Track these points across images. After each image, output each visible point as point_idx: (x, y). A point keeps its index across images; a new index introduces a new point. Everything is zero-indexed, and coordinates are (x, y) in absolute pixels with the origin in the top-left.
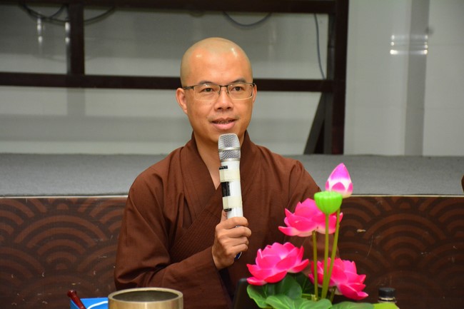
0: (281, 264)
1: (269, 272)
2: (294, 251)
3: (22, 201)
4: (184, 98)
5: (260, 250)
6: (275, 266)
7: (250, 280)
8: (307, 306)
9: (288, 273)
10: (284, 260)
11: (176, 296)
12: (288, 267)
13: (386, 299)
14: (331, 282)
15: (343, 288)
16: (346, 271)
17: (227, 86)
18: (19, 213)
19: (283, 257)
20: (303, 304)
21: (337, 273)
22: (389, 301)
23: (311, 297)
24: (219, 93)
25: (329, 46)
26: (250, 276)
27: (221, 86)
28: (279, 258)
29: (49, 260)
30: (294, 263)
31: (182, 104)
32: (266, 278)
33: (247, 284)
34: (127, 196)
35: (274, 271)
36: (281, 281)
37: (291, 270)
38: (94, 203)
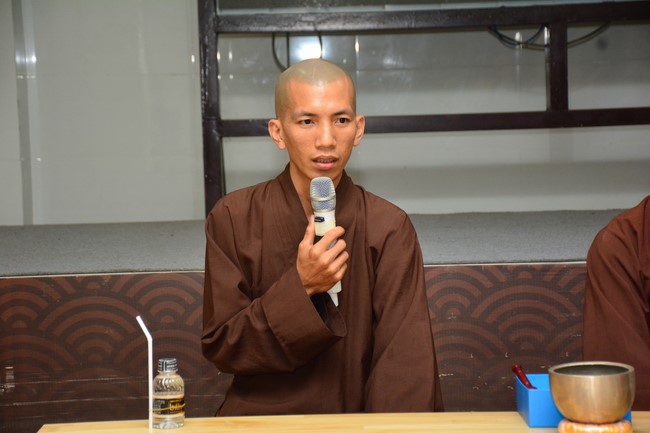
3: (478, 269)
18: (475, 283)
29: (513, 338)
38: (563, 270)
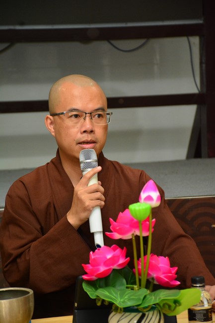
0: (107, 263)
1: (98, 270)
2: (118, 251)
4: (51, 123)
5: (91, 253)
6: (102, 264)
7: (85, 277)
8: (129, 295)
9: (114, 270)
10: (110, 258)
11: (28, 293)
12: (113, 265)
13: (198, 285)
14: (149, 274)
15: (158, 279)
16: (161, 265)
17: (91, 113)
19: (109, 257)
20: (126, 293)
21: (153, 267)
22: (199, 287)
23: (133, 287)
24: (85, 119)
25: (201, 63)
26: (85, 273)
27: (86, 113)
28: (106, 258)
30: (118, 261)
31: (50, 128)
32: (95, 274)
33: (83, 280)
34: (3, 209)
35: (102, 269)
36: (109, 276)
37: (115, 267)
